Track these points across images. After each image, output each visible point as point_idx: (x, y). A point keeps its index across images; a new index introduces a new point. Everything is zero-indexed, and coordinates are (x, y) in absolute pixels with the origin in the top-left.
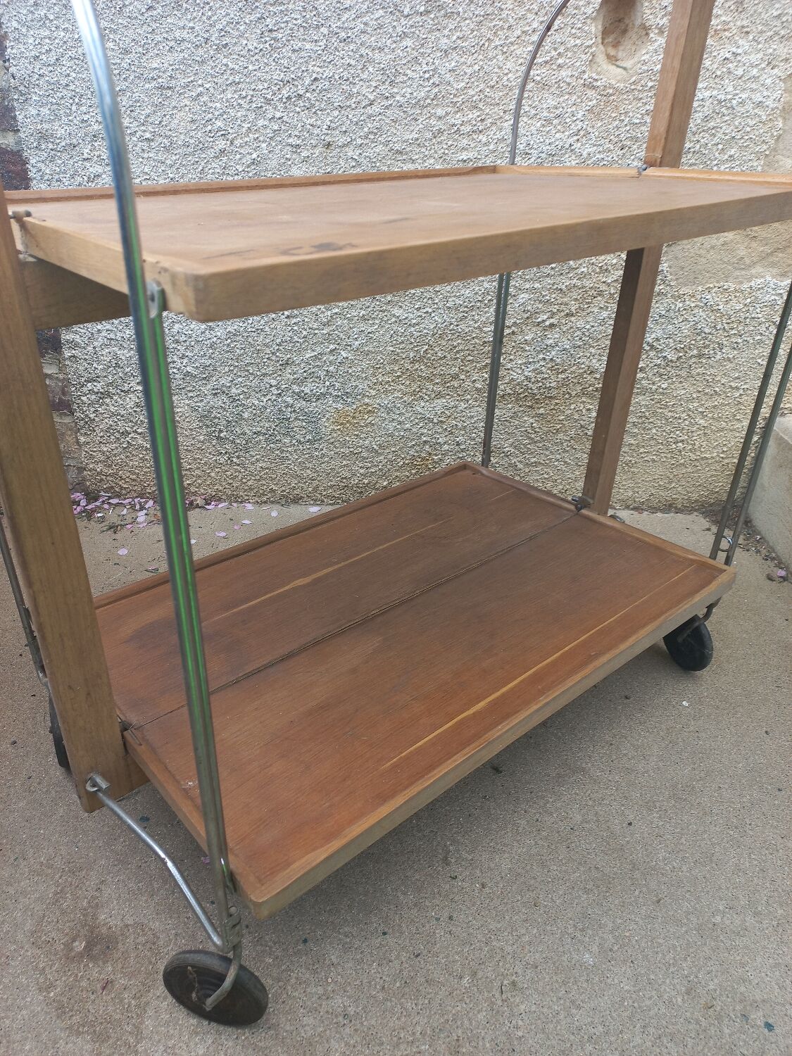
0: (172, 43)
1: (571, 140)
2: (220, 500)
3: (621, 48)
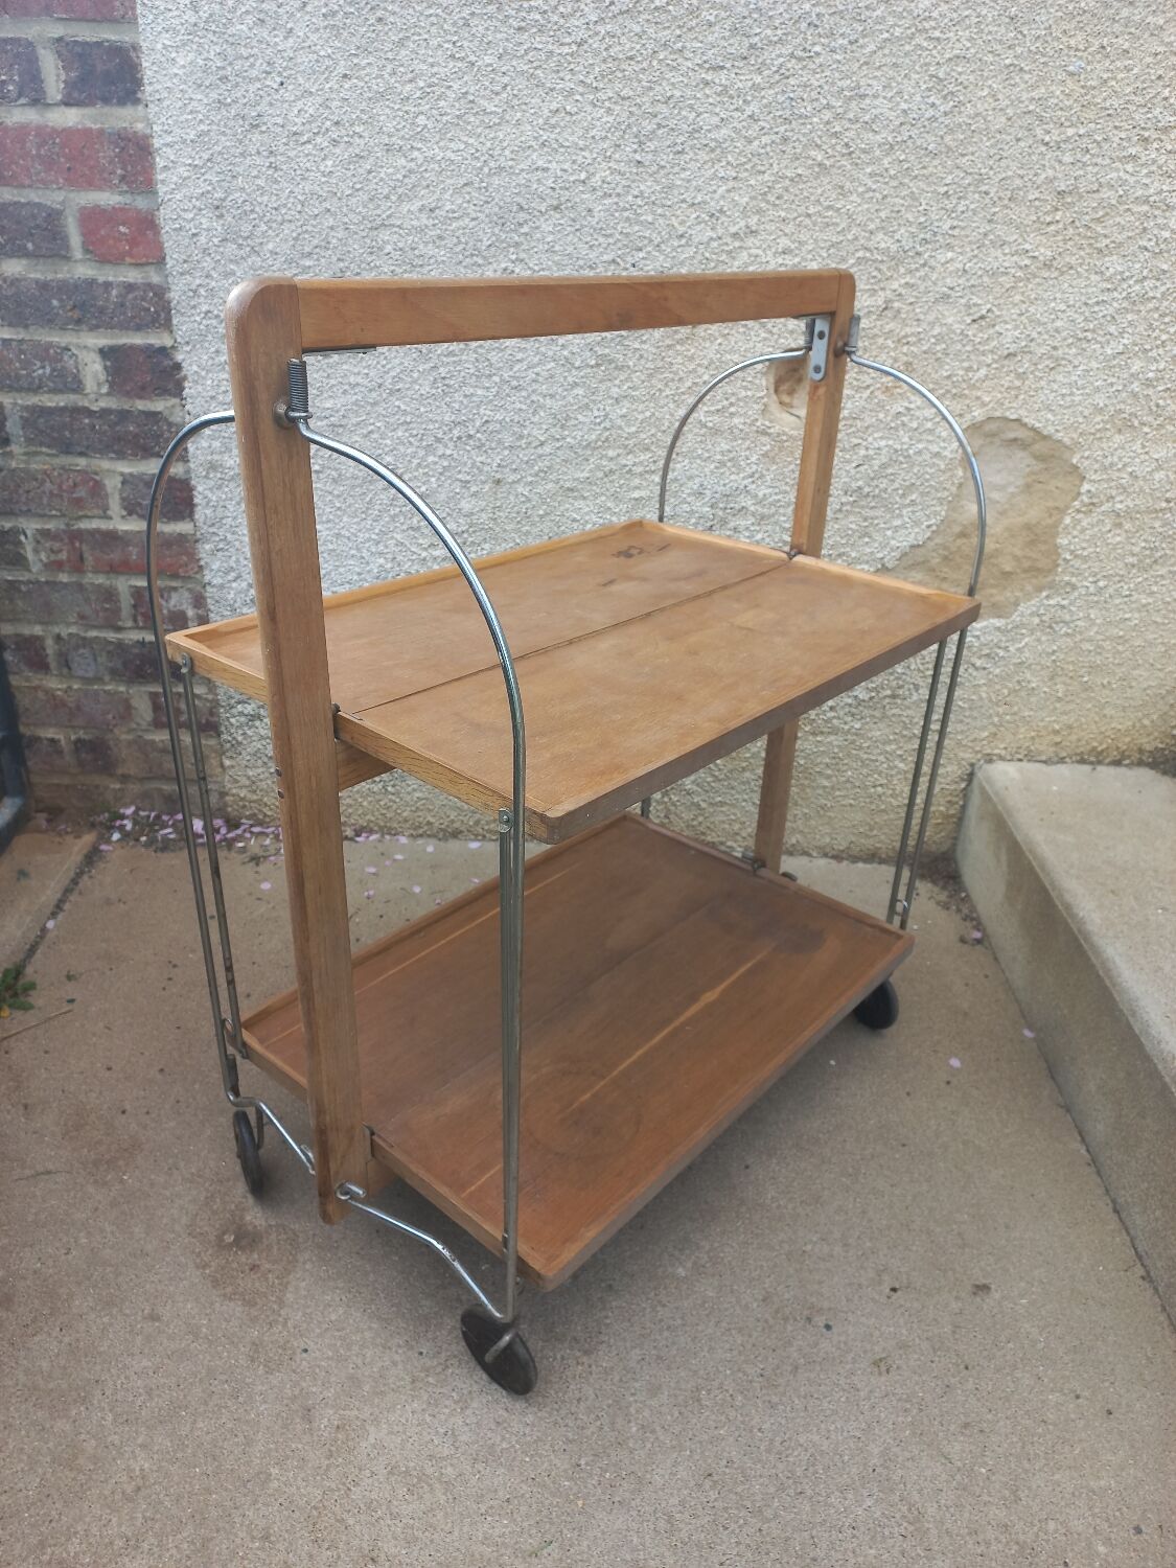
0: (346, 387)
1: (746, 482)
2: (371, 832)
3: (796, 395)
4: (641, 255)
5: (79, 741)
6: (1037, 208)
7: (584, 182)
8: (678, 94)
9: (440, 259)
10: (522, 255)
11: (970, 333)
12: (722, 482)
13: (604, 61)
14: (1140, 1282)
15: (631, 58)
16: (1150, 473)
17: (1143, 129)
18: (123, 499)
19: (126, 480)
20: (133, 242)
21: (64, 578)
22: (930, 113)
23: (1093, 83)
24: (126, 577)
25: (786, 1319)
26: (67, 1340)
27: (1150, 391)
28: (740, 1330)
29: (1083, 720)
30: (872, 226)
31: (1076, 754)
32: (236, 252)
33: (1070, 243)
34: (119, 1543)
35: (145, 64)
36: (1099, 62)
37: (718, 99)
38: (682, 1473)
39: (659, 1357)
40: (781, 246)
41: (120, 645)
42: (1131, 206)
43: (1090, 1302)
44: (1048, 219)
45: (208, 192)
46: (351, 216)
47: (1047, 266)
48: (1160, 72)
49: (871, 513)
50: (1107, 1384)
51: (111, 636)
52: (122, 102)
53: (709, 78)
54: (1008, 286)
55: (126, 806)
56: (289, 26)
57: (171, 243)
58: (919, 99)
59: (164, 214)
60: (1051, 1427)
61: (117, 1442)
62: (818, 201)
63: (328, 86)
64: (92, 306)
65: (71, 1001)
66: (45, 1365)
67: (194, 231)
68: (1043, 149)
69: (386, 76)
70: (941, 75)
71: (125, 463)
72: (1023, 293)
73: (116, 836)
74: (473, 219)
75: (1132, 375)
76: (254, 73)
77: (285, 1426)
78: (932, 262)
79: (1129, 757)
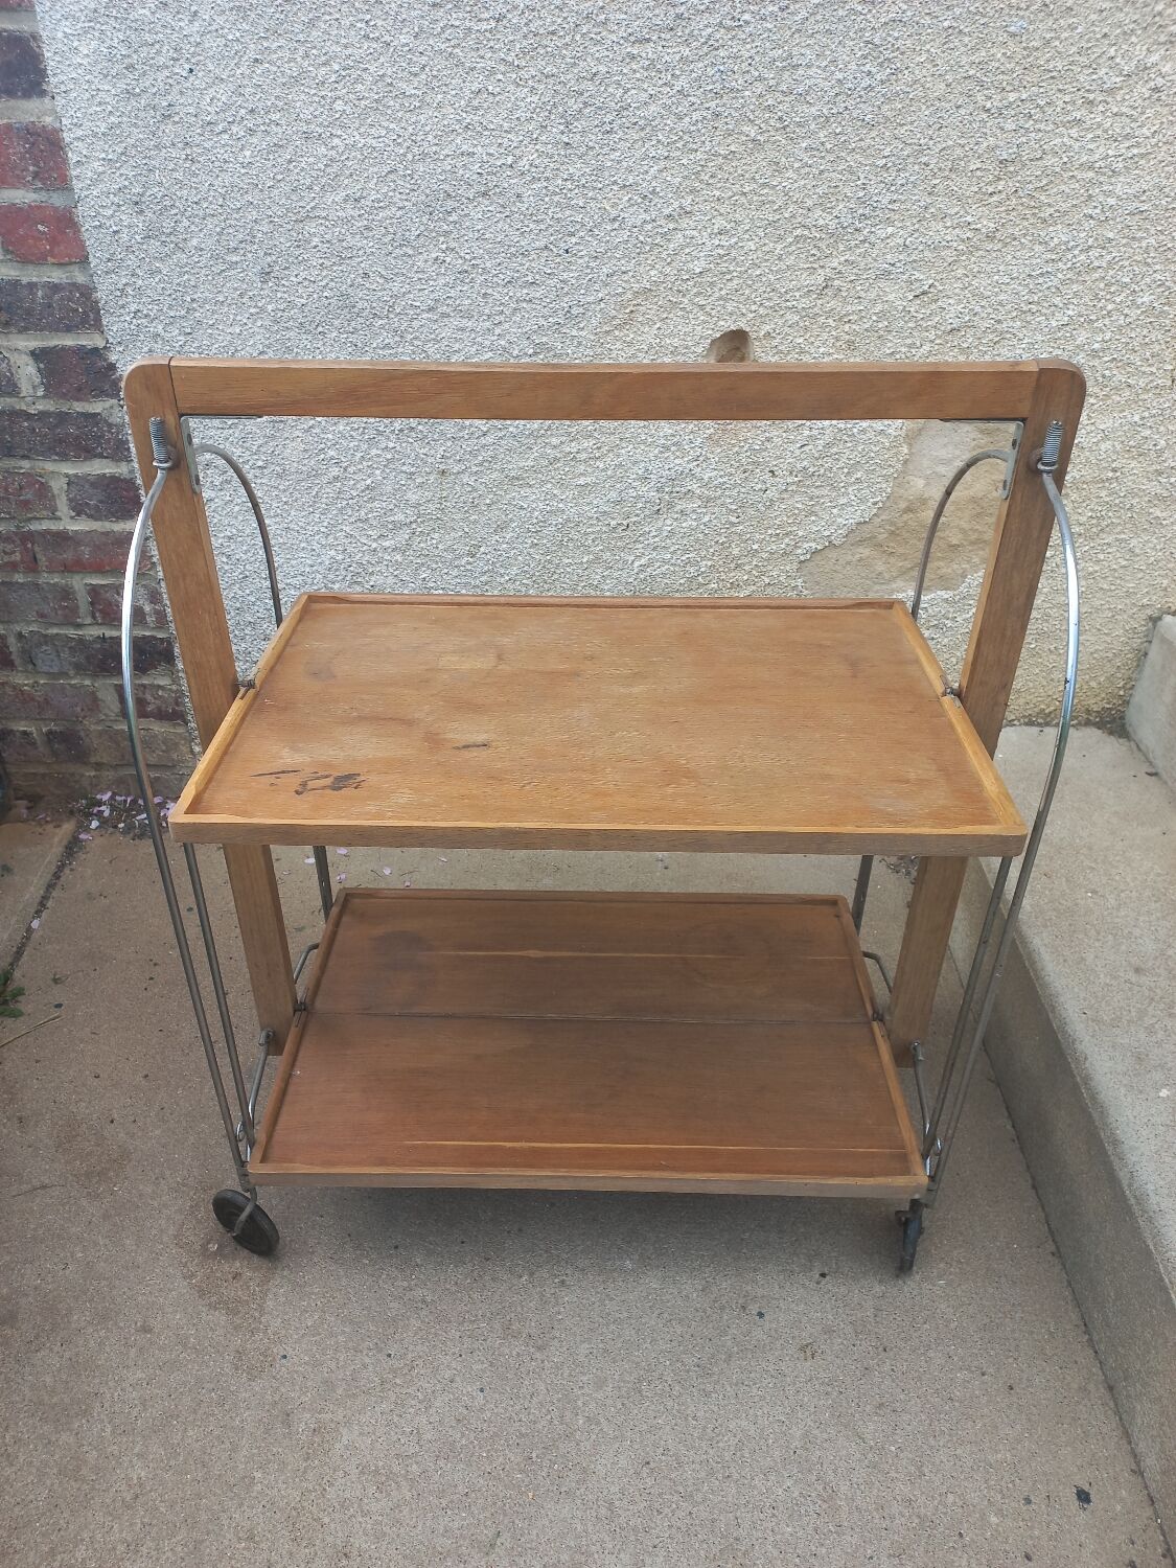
4: (574, 240)
5: (50, 732)
6: (978, 178)
7: (511, 166)
8: (603, 69)
9: (369, 251)
10: (453, 245)
11: (912, 309)
12: (667, 467)
13: (525, 37)
14: (1050, 1258)
15: (553, 33)
16: (1097, 443)
17: (1088, 91)
18: (70, 500)
19: (72, 482)
20: (54, 242)
21: (19, 578)
22: (866, 82)
23: (1035, 44)
24: (81, 575)
25: (722, 1308)
26: (67, 1355)
27: (1096, 362)
28: (680, 1321)
29: (1031, 685)
30: (809, 203)
31: (1024, 717)
32: (161, 249)
33: (1014, 214)
34: (121, 1548)
35: (47, 55)
36: (1042, 21)
37: (646, 74)
38: (623, 1462)
39: (606, 1351)
40: (716, 227)
41: (81, 641)
42: (1076, 173)
43: (1003, 1280)
44: (991, 190)
45: (125, 187)
46: (275, 208)
47: (990, 237)
48: (1105, 30)
49: (817, 492)
50: (1011, 1360)
51: (71, 632)
52: (27, 95)
53: (635, 52)
54: (950, 260)
55: (103, 792)
56: (193, 9)
57: (92, 241)
58: (855, 67)
59: (82, 212)
60: (957, 1404)
61: (115, 1452)
62: (753, 178)
63: (239, 72)
64: (18, 308)
65: (59, 1006)
66: (48, 1380)
67: (115, 228)
68: (985, 116)
69: (299, 59)
70: (877, 41)
71: (69, 464)
72: (965, 267)
73: (95, 824)
74: (400, 208)
75: (1078, 346)
76: (161, 60)
77: (267, 1431)
78: (873, 239)
79: (1076, 718)
